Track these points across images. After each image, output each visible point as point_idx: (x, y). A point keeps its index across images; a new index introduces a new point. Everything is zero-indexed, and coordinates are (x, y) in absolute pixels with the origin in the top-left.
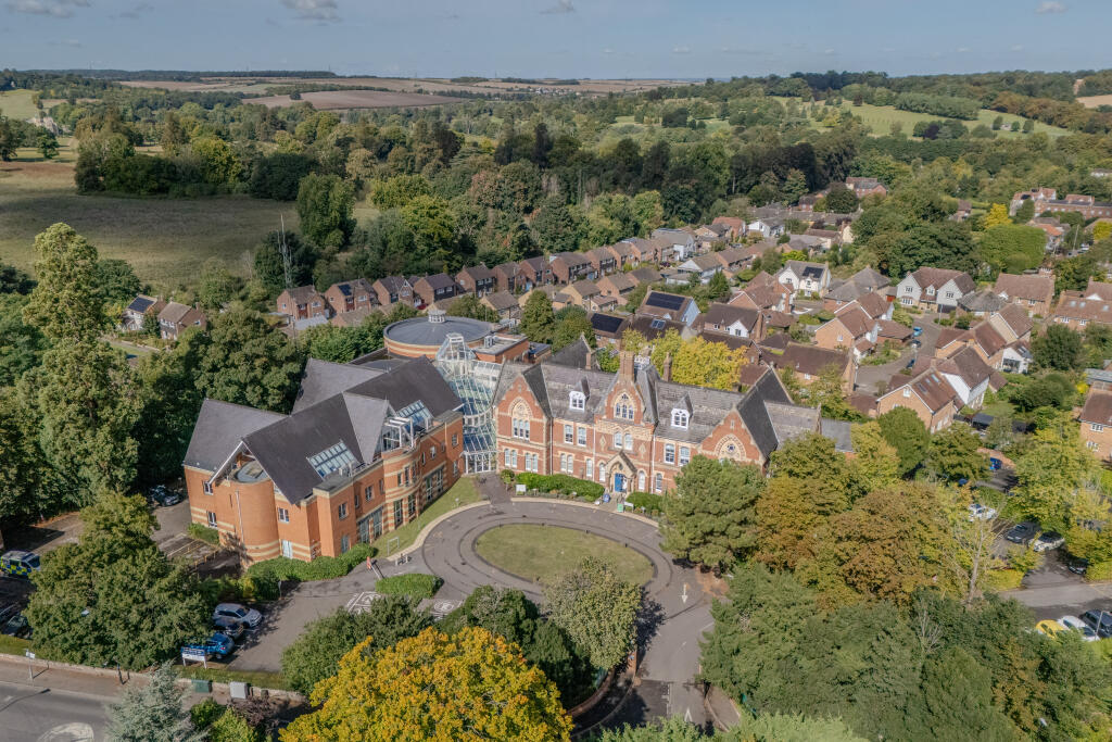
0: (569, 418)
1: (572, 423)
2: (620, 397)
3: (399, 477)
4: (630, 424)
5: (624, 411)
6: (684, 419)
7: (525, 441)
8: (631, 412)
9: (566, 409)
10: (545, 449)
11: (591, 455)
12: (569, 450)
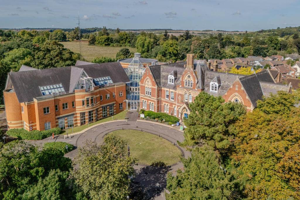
0: (167, 87)
1: (168, 90)
2: (187, 76)
3: (83, 102)
4: (191, 89)
5: (189, 83)
6: (216, 87)
7: (150, 97)
8: (192, 83)
9: (167, 83)
10: (156, 101)
11: (175, 105)
12: (167, 102)
